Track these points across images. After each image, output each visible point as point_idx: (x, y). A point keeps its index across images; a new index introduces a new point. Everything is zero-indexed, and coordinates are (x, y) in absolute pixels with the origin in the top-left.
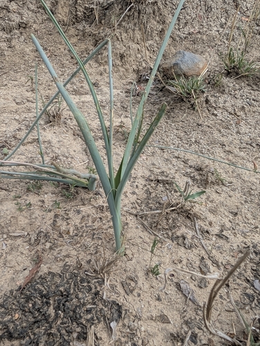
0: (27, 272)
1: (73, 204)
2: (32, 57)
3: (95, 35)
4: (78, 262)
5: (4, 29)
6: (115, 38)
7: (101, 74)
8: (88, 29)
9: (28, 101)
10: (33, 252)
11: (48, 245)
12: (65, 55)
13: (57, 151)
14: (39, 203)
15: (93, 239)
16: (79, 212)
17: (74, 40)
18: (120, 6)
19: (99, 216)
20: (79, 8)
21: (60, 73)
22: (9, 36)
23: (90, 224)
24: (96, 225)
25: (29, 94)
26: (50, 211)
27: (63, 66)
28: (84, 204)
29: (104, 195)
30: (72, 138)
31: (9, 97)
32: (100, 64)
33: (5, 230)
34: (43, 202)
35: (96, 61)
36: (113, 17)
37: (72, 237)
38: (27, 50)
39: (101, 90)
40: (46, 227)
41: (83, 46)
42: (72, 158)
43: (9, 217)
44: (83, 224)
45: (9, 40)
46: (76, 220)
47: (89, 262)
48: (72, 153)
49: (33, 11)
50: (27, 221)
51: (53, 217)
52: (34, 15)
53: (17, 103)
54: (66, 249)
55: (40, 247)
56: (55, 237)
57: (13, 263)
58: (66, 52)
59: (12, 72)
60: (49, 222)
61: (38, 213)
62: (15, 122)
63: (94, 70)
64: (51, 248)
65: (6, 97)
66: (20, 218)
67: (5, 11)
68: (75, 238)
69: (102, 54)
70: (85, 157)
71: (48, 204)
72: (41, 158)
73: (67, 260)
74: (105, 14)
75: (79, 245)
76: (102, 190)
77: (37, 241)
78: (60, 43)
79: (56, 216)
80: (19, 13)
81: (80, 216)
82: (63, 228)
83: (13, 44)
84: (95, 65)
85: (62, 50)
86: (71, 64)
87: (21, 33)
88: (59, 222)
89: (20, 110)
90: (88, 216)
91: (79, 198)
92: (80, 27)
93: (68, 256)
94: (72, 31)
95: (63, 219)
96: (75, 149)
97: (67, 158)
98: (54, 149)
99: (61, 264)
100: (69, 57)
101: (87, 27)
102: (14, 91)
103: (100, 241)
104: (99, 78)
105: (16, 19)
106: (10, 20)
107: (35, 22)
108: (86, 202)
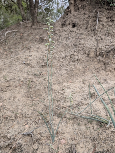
0: (92, 150)
1: (103, 129)
2: (82, 70)
3: (104, 61)
4: (108, 149)
5: (73, 61)
6: (112, 63)
7: (107, 75)
8: (101, 59)
9: (83, 88)
10: (93, 144)
11: (97, 142)
12: (93, 69)
13: (95, 108)
14: (92, 127)
15: (111, 142)
16: (105, 132)
17: (96, 63)
18: (113, 52)
19: (112, 134)
20: (98, 52)
21: (92, 76)
22: (74, 63)
23: (109, 137)
24: (112, 137)
25: (83, 85)
26: (96, 130)
27: (93, 73)
28: (107, 130)
29: (113, 127)
30: (99, 103)
31: (77, 87)
32: (107, 72)
33: (84, 135)
34: (93, 127)
35: (105, 71)
36: (110, 56)
37: (104, 141)
38: (80, 68)
39: (107, 82)
40: (96, 136)
41: (100, 65)
42: (100, 111)
43: (84, 131)
44: (107, 137)
45: (74, 65)
46: (105, 135)
47: (111, 150)
48: (100, 109)
49: (82, 54)
50: (89, 133)
51: (97, 133)
52: (82, 56)
53: (80, 89)
54: (103, 145)
55: (94, 142)
56: (99, 140)
57: (88, 146)
58: (94, 67)
59: (76, 77)
60: (97, 134)
61: (92, 131)
62: (80, 96)
63: (104, 74)
64: (98, 143)
65: (76, 87)
66: (87, 132)
67: (73, 55)
68: (105, 141)
69: (107, 68)
70: (105, 111)
71: (95, 128)
72: (91, 111)
73: (104, 148)
74: (107, 54)
75: (107, 144)
76: (112, 125)
77: (94, 140)
78: (91, 64)
79: (98, 133)
80: (77, 56)
81: (106, 134)
82: (101, 137)
83: (76, 66)
84: (104, 72)
85: (92, 67)
86: (96, 72)
87: (78, 62)
88: (100, 135)
89: (81, 92)
90: (109, 134)
91: (105, 127)
92: (98, 58)
93: (104, 147)
94: (95, 60)
95: (101, 134)
96: (101, 107)
97: (99, 111)
98: (94, 107)
99: (102, 149)
100: (95, 69)
101: (101, 58)
102: (78, 84)
103: (113, 143)
104: (106, 77)
105: (76, 58)
106: (75, 58)
107: (83, 58)
108: (107, 129)
